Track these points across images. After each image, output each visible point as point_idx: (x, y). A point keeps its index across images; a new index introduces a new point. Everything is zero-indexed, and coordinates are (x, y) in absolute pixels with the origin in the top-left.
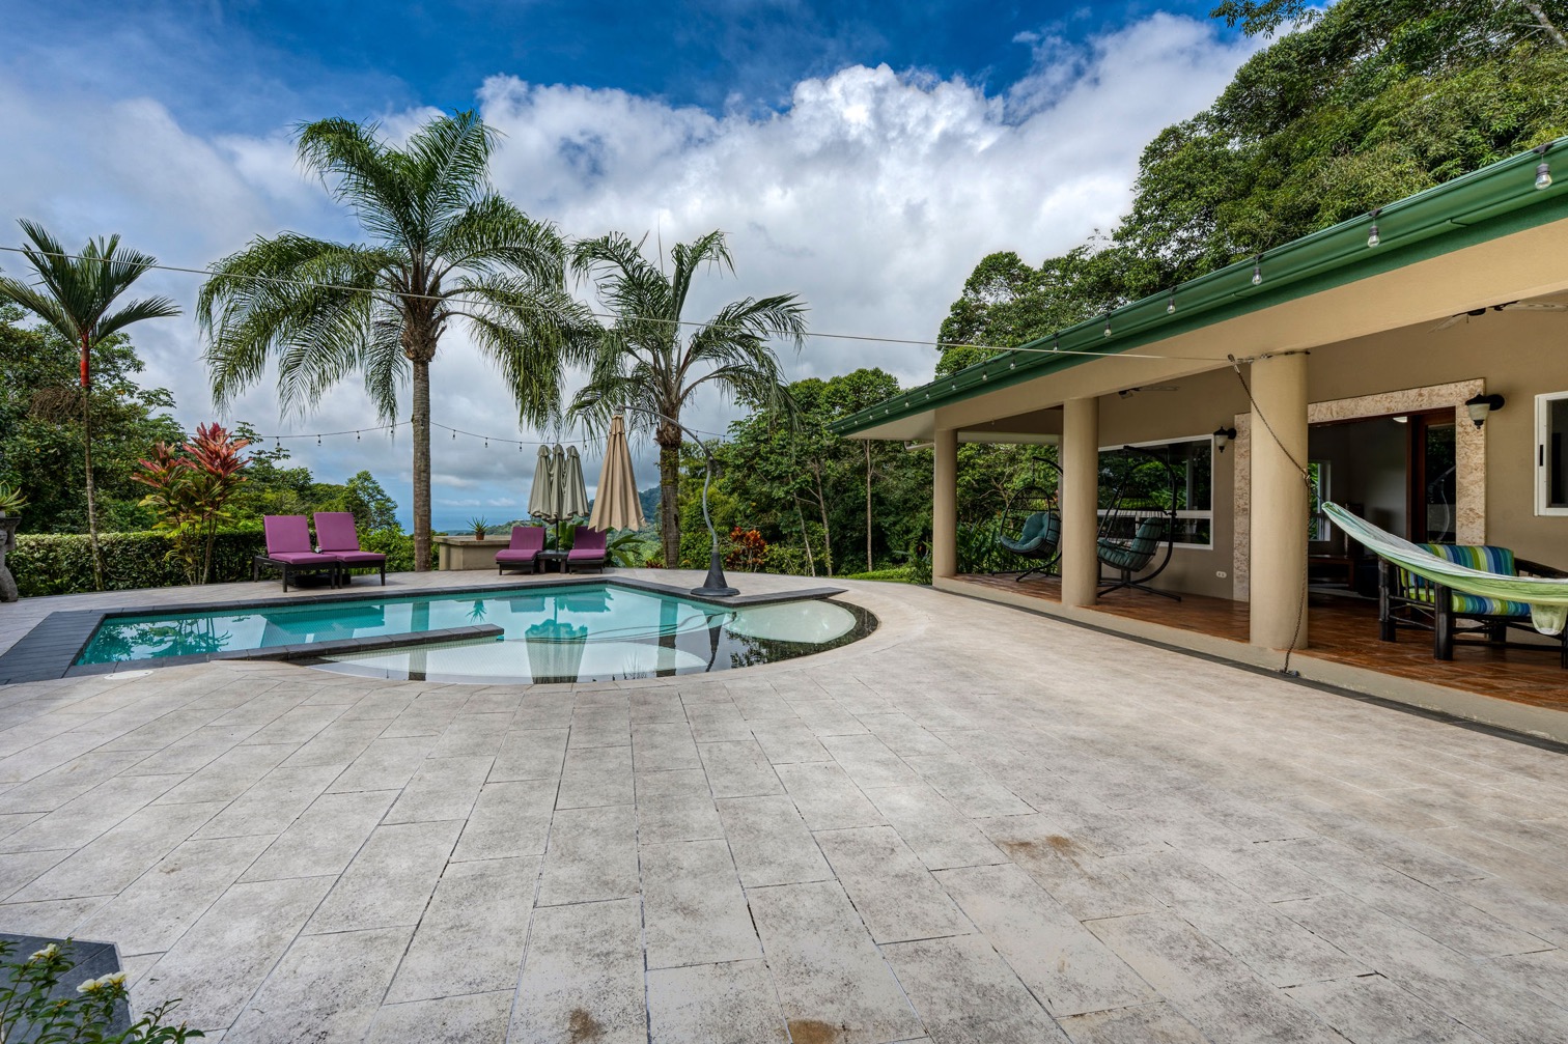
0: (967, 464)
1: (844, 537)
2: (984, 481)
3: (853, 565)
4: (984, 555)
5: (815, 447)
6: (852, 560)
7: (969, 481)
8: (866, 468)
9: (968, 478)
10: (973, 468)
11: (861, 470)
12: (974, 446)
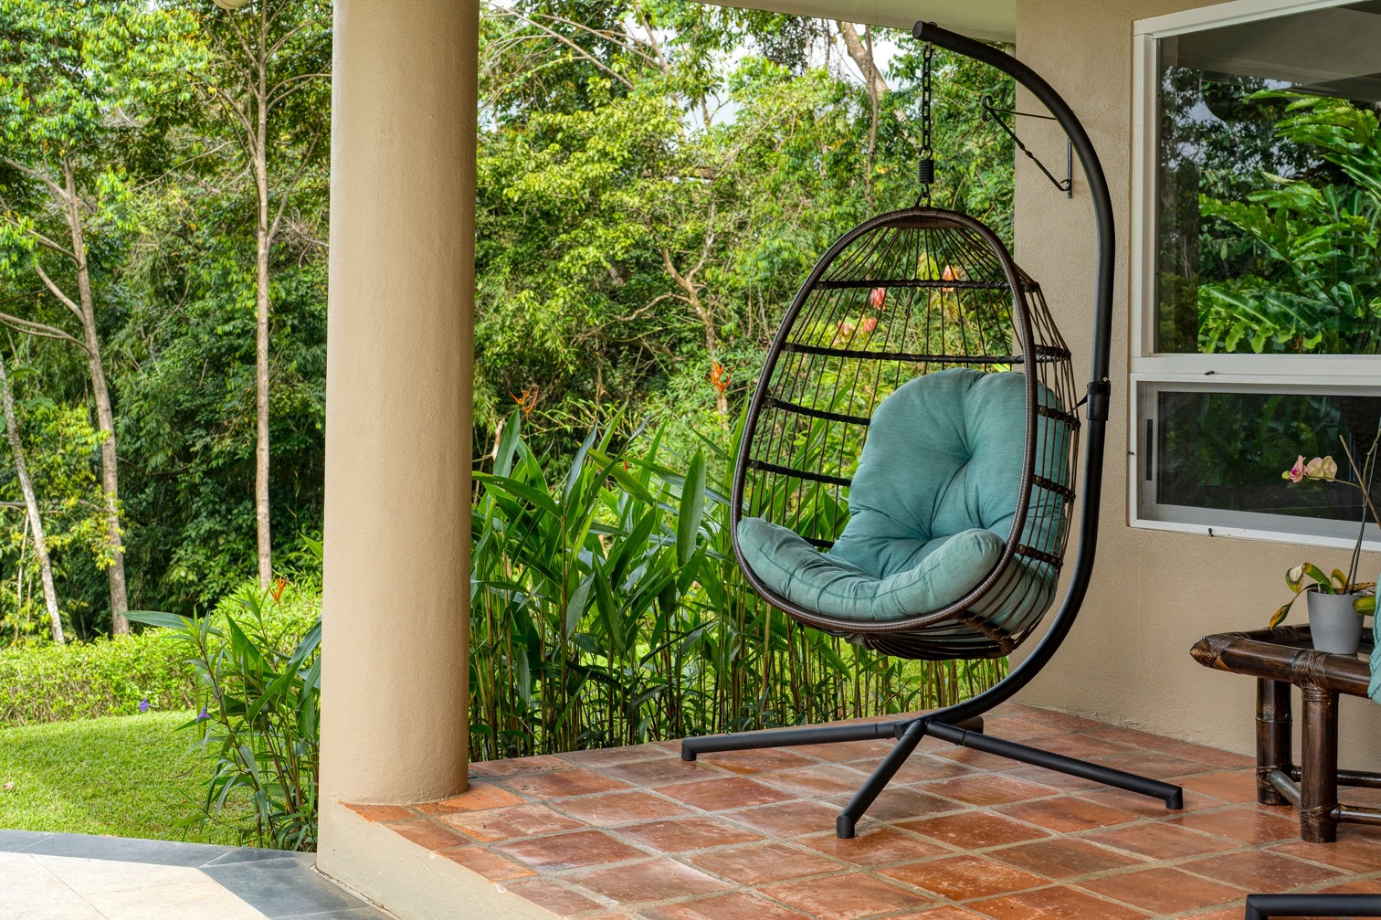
0: (589, 209)
1: (186, 455)
2: (642, 266)
3: (215, 552)
4: (638, 604)
5: (55, 121)
6: (213, 534)
7: (597, 265)
8: (254, 217)
9: (591, 253)
10: (610, 222)
11: (240, 221)
12: (613, 149)
